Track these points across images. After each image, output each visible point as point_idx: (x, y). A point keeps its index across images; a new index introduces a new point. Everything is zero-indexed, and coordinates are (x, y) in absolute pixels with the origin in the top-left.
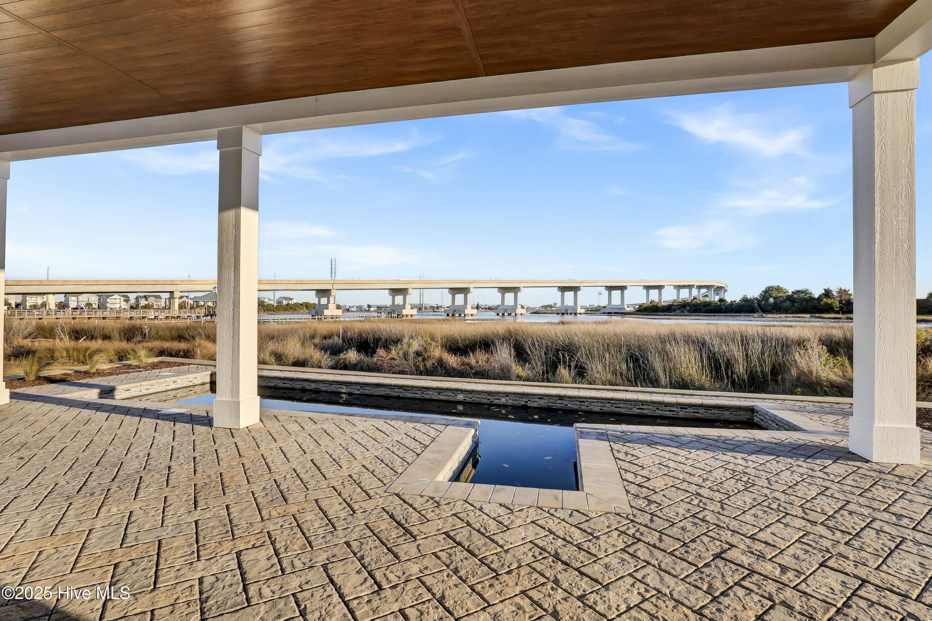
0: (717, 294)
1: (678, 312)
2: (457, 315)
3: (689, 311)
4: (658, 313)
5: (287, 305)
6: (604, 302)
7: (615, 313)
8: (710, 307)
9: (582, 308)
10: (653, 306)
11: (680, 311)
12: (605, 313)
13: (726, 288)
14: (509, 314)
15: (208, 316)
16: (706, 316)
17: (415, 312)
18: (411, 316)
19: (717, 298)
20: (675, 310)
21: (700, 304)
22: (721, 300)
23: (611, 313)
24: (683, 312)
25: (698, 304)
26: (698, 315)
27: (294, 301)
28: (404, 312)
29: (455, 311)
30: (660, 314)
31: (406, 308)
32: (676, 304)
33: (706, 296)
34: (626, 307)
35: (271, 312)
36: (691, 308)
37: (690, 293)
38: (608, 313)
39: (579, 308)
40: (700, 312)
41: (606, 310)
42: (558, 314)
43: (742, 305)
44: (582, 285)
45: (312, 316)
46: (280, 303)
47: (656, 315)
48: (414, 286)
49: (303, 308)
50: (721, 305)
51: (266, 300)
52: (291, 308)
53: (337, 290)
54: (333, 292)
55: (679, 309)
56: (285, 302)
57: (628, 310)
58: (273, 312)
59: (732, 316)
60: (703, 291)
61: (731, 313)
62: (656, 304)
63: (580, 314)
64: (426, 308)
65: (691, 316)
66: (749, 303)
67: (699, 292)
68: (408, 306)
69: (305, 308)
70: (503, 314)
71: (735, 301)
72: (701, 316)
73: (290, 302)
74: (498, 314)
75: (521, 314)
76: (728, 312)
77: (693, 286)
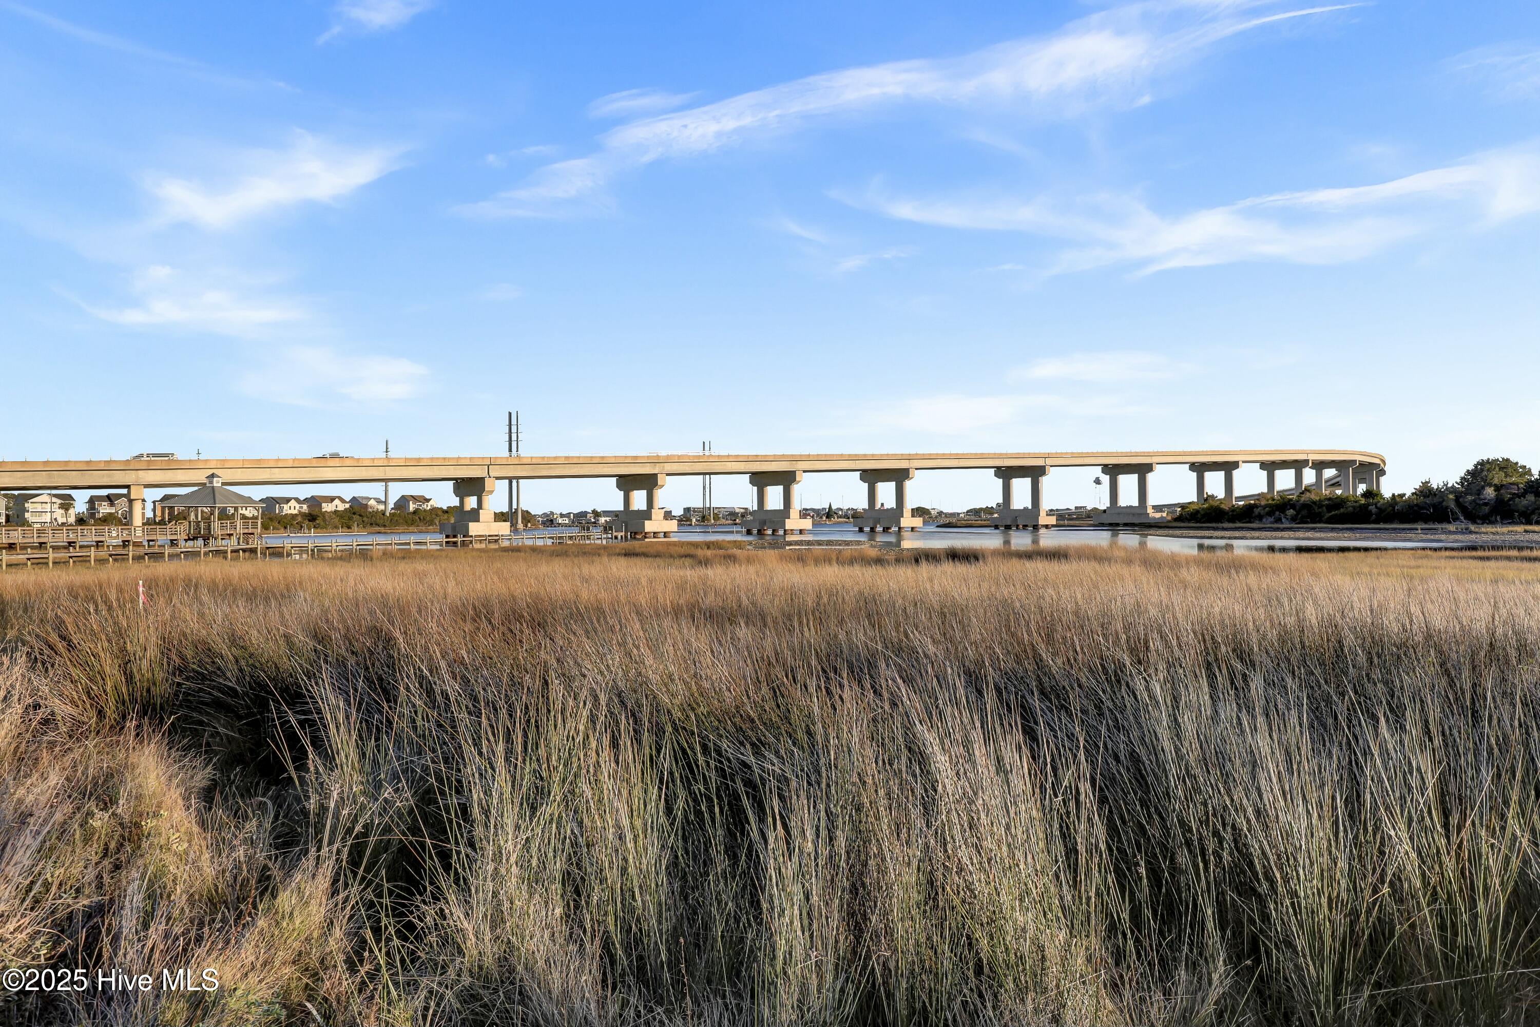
0: (1362, 481)
1: (1268, 522)
2: (770, 532)
3: (1293, 519)
4: (1220, 525)
5: (416, 512)
6: (1099, 499)
7: (1126, 525)
8: (1342, 510)
9: (1051, 513)
10: (1211, 507)
11: (1272, 519)
12: (1102, 525)
13: (1382, 465)
14: (886, 530)
15: (195, 538)
16: (1333, 529)
17: (672, 526)
18: (666, 534)
19: (1362, 488)
20: (1260, 518)
21: (1319, 504)
22: (1368, 494)
23: (1117, 525)
24: (1278, 520)
25: (1314, 503)
26: (1314, 529)
27: (432, 504)
28: (649, 526)
29: (764, 523)
30: (1226, 525)
31: (653, 517)
32: (1263, 503)
33: (1337, 485)
34: (1150, 510)
35: (377, 529)
36: (1298, 513)
37: (1299, 478)
38: (1111, 525)
39: (1043, 513)
40: (1320, 522)
41: (1106, 519)
42: (996, 527)
43: (1417, 505)
44: (1049, 462)
45: (447, 537)
46: (400, 507)
47: (1215, 529)
48: (669, 468)
49: (448, 520)
50: (1369, 505)
52: (423, 519)
53: (497, 478)
54: (488, 483)
55: (1270, 514)
56: (412, 507)
57: (1155, 517)
58: (382, 529)
59: (1395, 529)
60: (1329, 473)
61: (1391, 522)
62: (1216, 504)
63: (1047, 527)
64: (716, 517)
65: (1298, 529)
66: (1436, 500)
67: (1319, 476)
68: (657, 514)
70: (873, 530)
71: (1403, 495)
72: (1321, 530)
73: (423, 506)
74: (861, 530)
75: (913, 529)
76: (1385, 522)
77: (1305, 463)
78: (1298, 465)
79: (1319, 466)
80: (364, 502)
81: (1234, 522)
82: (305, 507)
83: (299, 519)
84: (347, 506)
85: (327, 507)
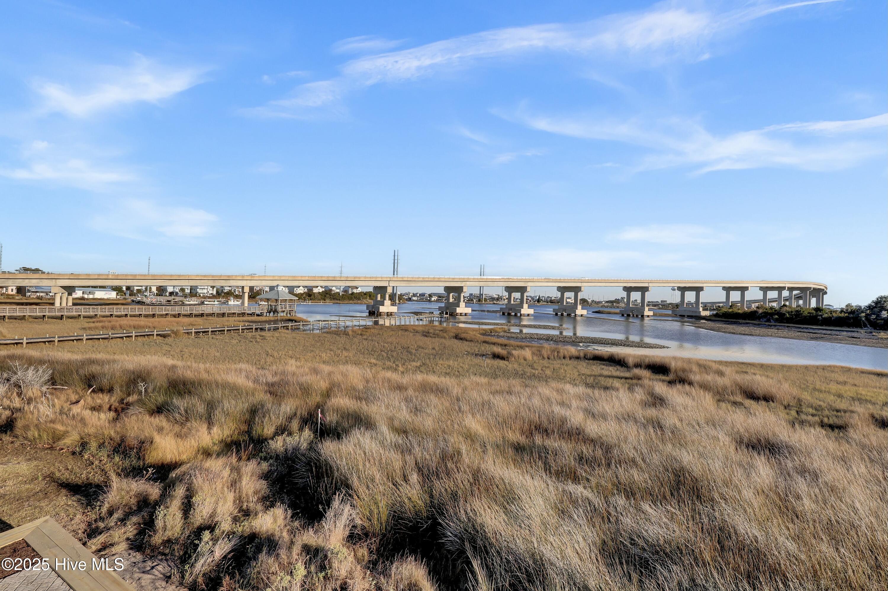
1: (763, 322)
3: (776, 320)
4: (738, 321)
5: (352, 294)
10: (734, 311)
11: (766, 320)
16: (798, 328)
17: (469, 310)
20: (760, 318)
21: (791, 313)
22: (817, 307)
24: (769, 320)
25: (788, 311)
26: (788, 327)
27: (359, 290)
28: (458, 310)
29: (511, 309)
30: (741, 321)
31: (460, 306)
32: (761, 310)
35: (336, 301)
36: (780, 318)
38: (681, 316)
40: (791, 323)
43: (845, 317)
44: (651, 285)
46: (345, 291)
47: (735, 323)
48: (468, 284)
49: (366, 298)
50: (817, 314)
51: (334, 288)
52: (355, 298)
56: (350, 291)
57: (704, 313)
58: (338, 301)
59: (831, 330)
62: (736, 309)
63: (648, 316)
64: (485, 300)
65: (779, 326)
66: (855, 315)
67: (791, 294)
68: (462, 305)
69: (368, 298)
70: (562, 314)
71: (836, 310)
72: (792, 329)
73: (355, 291)
74: (557, 314)
75: (582, 315)
76: (826, 325)
77: (784, 288)
78: (780, 289)
79: (791, 289)
80: (330, 288)
81: (745, 319)
82: (306, 289)
83: (304, 296)
84: (324, 290)
85: (315, 290)
